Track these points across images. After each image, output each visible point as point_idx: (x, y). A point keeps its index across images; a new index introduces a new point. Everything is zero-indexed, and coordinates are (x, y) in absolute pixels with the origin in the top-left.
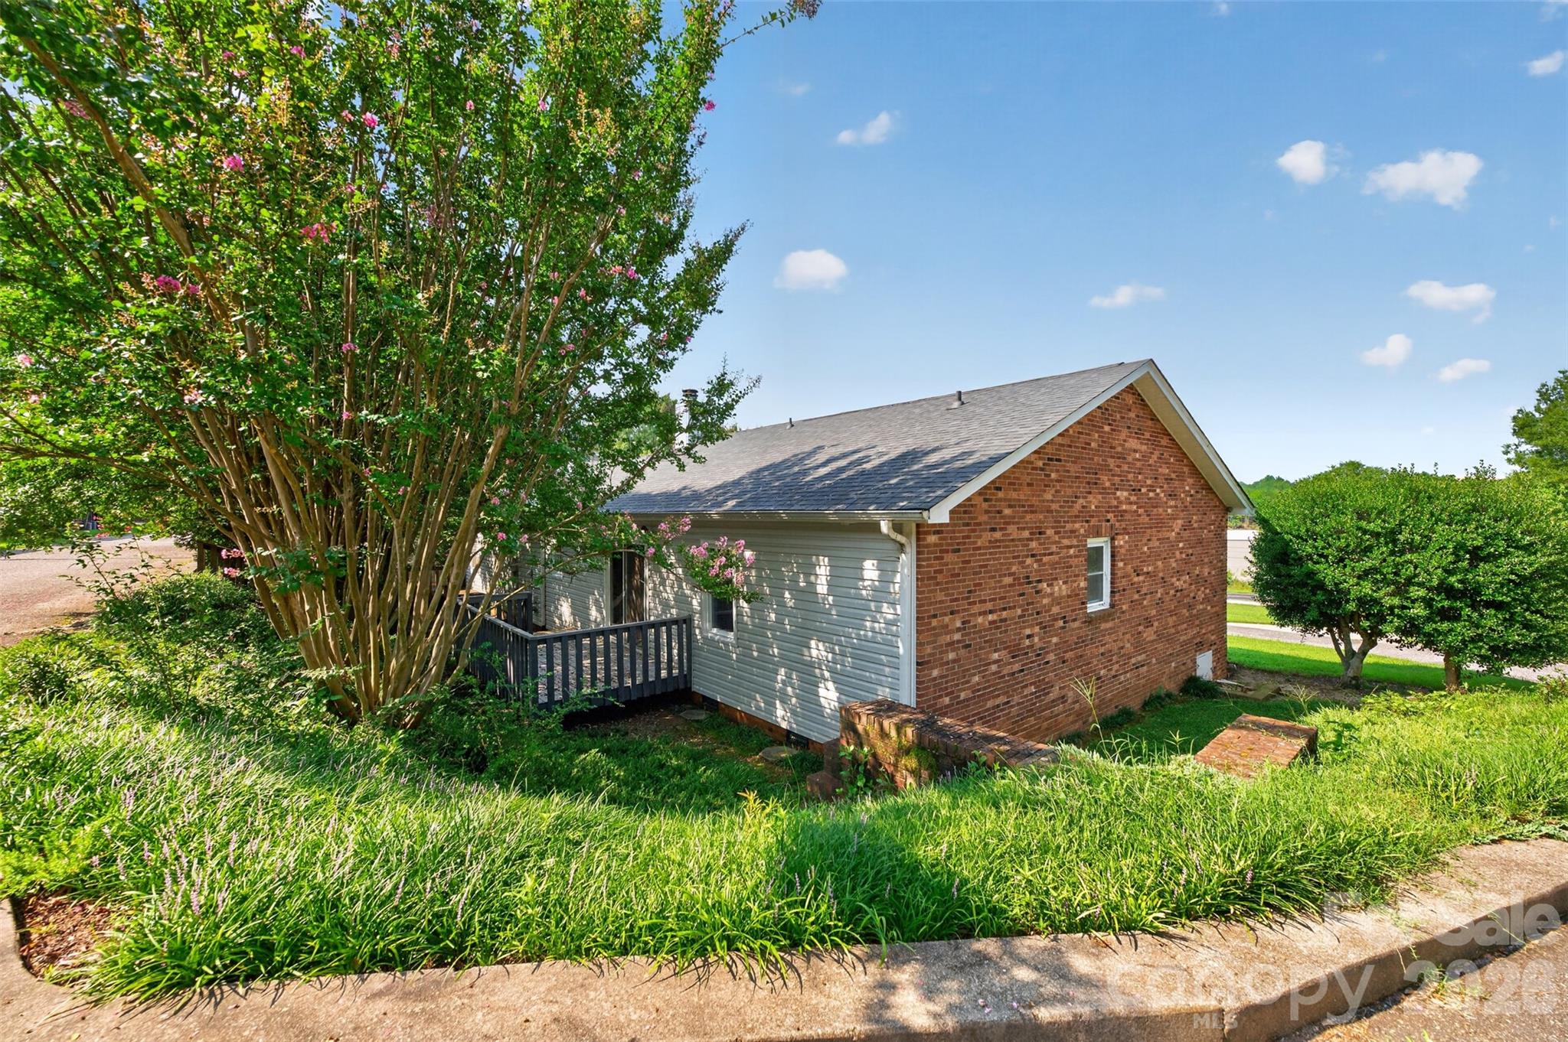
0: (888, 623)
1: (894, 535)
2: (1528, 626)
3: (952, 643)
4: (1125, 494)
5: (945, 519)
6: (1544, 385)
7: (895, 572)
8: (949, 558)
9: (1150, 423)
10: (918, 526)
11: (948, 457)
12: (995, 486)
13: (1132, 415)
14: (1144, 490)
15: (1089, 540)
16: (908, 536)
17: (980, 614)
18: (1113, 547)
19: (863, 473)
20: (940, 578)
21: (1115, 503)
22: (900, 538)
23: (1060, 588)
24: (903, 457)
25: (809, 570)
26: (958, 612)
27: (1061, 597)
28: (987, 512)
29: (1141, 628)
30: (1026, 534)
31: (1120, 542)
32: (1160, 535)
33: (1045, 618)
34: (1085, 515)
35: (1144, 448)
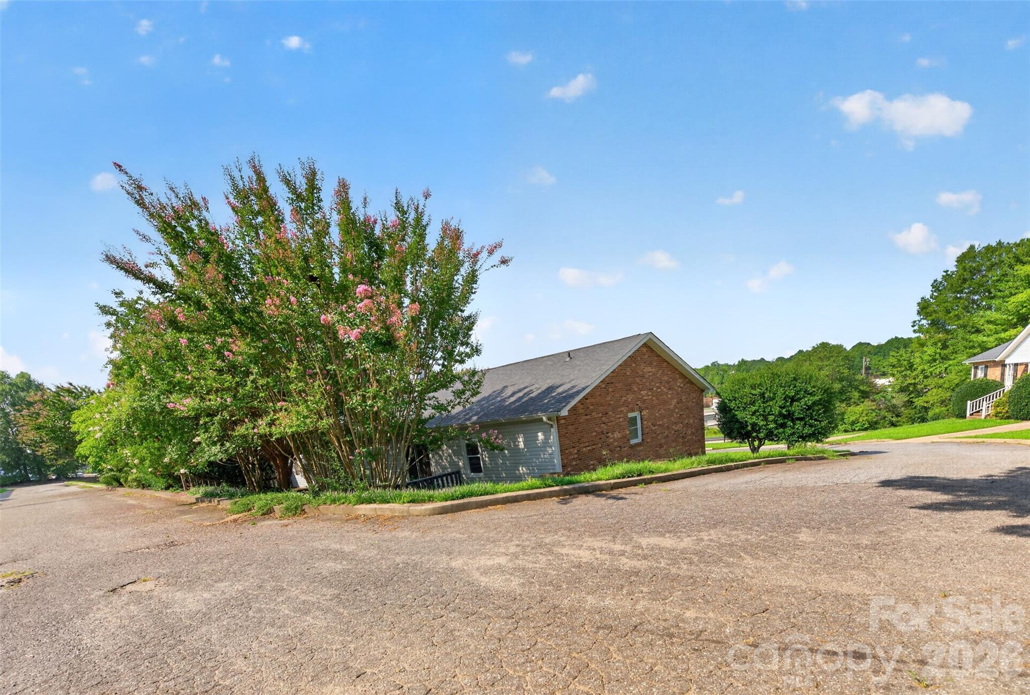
0: (550, 454)
1: (548, 422)
2: (811, 426)
3: (574, 459)
4: (645, 392)
5: (566, 414)
6: (935, 281)
7: (550, 435)
8: (570, 427)
9: (656, 358)
10: (557, 417)
11: (566, 389)
12: (585, 398)
13: (646, 357)
14: (654, 389)
15: (629, 414)
16: (554, 422)
17: (584, 447)
18: (641, 416)
19: (531, 398)
20: (567, 435)
21: (640, 397)
22: (550, 423)
23: (617, 435)
24: (548, 389)
25: (515, 440)
26: (575, 447)
27: (618, 438)
28: (583, 409)
29: (658, 449)
30: (600, 415)
31: (644, 413)
32: (665, 408)
33: (611, 447)
34: (626, 404)
35: (654, 370)
